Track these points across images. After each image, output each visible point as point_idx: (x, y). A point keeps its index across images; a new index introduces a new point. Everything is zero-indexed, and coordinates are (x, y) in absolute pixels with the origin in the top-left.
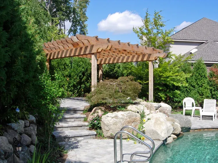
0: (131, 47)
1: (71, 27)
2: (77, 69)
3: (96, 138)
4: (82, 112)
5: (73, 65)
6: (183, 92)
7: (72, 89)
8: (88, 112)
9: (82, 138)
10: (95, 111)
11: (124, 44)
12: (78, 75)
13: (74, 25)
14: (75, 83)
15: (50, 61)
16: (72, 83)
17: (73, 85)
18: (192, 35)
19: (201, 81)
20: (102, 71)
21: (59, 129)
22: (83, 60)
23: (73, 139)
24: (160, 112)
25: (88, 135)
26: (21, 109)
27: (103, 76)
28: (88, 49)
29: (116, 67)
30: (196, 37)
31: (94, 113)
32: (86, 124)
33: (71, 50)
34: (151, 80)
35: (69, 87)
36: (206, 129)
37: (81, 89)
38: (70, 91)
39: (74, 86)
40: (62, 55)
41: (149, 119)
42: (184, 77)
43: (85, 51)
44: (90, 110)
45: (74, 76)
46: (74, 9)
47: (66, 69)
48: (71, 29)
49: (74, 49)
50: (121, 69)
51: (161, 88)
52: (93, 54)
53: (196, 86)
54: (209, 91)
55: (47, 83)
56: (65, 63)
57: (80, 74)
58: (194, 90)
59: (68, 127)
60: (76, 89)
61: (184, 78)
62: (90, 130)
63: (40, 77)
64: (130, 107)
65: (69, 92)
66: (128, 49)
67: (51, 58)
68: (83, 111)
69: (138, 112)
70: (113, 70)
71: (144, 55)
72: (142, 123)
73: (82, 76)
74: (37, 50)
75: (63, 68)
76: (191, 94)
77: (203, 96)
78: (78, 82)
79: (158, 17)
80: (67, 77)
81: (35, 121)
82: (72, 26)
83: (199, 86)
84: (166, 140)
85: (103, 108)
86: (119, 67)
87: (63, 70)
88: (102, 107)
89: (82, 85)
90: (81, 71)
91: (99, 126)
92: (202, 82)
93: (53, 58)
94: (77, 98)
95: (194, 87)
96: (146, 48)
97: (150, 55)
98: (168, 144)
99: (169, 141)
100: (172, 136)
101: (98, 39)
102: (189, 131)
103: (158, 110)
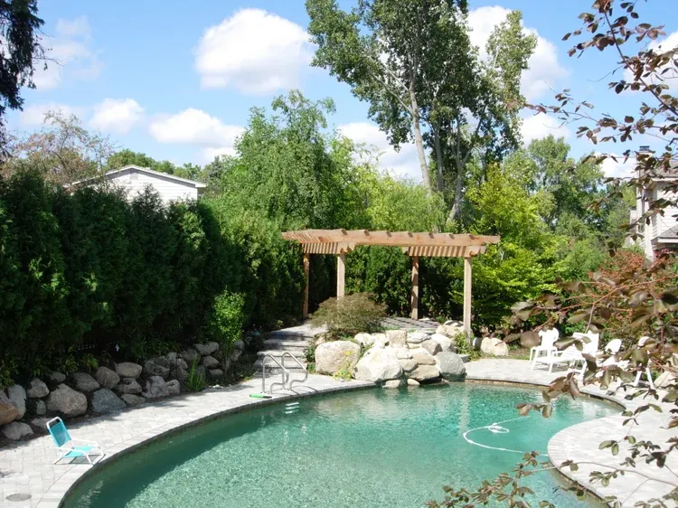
0: (416, 238)
11: (401, 235)
20: (418, 269)
23: (276, 370)
25: (296, 368)
28: (335, 247)
41: (369, 354)
43: (333, 249)
48: (477, 133)
49: (323, 243)
59: (279, 357)
66: (412, 242)
69: (362, 344)
82: (479, 126)
84: (383, 382)
89: (382, 295)
96: (452, 237)
97: (465, 248)
98: (387, 388)
99: (389, 384)
100: (410, 381)
101: (345, 234)
102: (463, 381)
103: (420, 345)
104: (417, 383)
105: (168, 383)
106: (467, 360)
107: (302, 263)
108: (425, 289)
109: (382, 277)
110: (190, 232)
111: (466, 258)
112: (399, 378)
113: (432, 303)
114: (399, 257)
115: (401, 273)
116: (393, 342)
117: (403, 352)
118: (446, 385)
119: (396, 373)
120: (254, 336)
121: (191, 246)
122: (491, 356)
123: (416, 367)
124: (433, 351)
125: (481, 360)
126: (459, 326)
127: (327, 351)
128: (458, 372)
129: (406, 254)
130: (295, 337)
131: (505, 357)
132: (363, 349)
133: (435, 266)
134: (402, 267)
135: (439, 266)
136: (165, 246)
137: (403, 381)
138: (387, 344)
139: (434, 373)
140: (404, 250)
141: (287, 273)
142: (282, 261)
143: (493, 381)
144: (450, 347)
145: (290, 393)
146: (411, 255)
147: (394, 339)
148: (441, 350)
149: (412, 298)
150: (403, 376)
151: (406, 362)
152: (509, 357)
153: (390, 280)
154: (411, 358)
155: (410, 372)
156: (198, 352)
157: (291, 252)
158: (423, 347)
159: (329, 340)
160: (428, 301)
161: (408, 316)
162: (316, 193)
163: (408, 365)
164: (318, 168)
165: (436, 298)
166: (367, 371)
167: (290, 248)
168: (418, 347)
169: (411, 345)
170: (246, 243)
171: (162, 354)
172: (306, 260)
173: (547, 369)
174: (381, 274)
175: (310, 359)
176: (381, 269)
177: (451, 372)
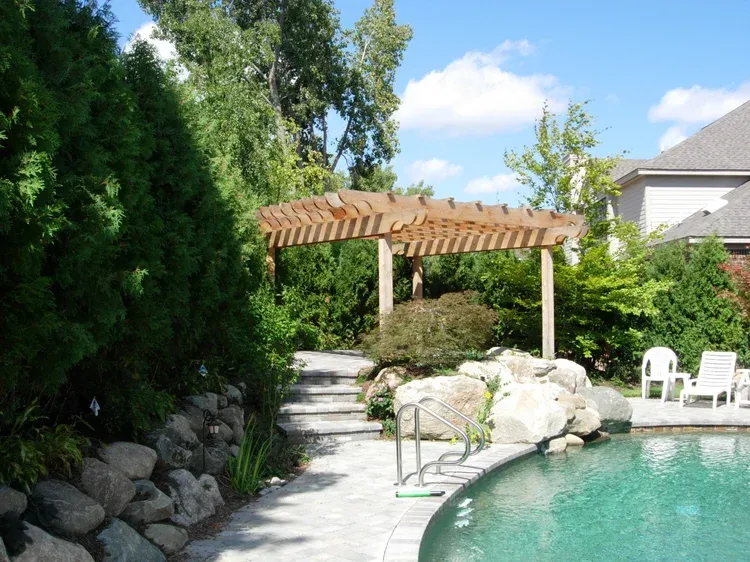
0: (487, 213)
1: (346, 132)
2: (351, 272)
3: (382, 438)
4: (353, 381)
5: (341, 259)
6: (660, 332)
7: (338, 327)
8: (368, 380)
9: (348, 438)
10: (383, 376)
11: (467, 207)
12: (355, 288)
13: (355, 128)
14: (346, 309)
15: (277, 252)
16: (339, 310)
17: (342, 316)
18: (717, 153)
19: (715, 299)
20: (424, 277)
21: (296, 418)
22: (369, 245)
23: (326, 439)
24: (551, 381)
25: (363, 432)
26: (210, 368)
27: (424, 289)
28: (371, 224)
29: (461, 262)
30: (727, 160)
31: (380, 381)
32: (361, 406)
33: (330, 225)
34: (547, 301)
35: (331, 320)
37: (365, 327)
38: (335, 332)
39: (344, 318)
40: (306, 238)
41: (506, 395)
42: (652, 290)
43: (363, 229)
44: (372, 375)
45: (344, 291)
46: (356, 75)
47: (322, 271)
48: (345, 139)
49: (336, 222)
50: (476, 268)
51: (583, 322)
52: (382, 236)
53: (699, 314)
54: (740, 328)
55: (266, 309)
56: (320, 256)
57: (361, 285)
58: (692, 326)
59: (317, 414)
60: (349, 327)
61: (651, 293)
62: (369, 420)
63: (251, 297)
64: (467, 367)
65: (330, 335)
66: (481, 218)
67: (280, 244)
68: (355, 378)
69: (483, 379)
70: (455, 271)
71: (528, 232)
72: (490, 403)
73: (367, 290)
74: (242, 230)
75: (314, 267)
76: (682, 338)
77: (722, 345)
78: (356, 306)
79: (579, 119)
80: (324, 292)
81: (240, 398)
82: (348, 128)
83: (709, 313)
84: (545, 443)
85: (402, 370)
86: (471, 265)
87: (314, 273)
88: (400, 368)
90: (363, 278)
91: (388, 411)
92: (716, 302)
93: (285, 245)
94: (351, 351)
95: (692, 317)
96: (530, 214)
97: (543, 231)
98: (551, 453)
99: (553, 447)
100: (570, 438)
102: (628, 432)
104: (581, 441)
109: (363, 290)
111: (546, 248)
118: (607, 440)
130: (319, 377)
132: (489, 388)
143: (672, 426)
146: (409, 257)
153: (374, 293)
154: (556, 399)
155: (571, 421)
166: (515, 425)
168: (544, 382)
172: (270, 259)
175: (383, 413)
177: (616, 418)
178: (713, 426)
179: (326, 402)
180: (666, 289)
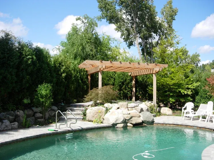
3: (83, 121)
15: (91, 75)
20: (135, 81)
36: (168, 124)
48: (158, 42)
69: (107, 108)
71: (151, 69)
82: (159, 39)
89: (121, 92)
96: (148, 65)
98: (117, 127)
99: (118, 126)
100: (128, 124)
101: (102, 62)
102: (153, 124)
103: (134, 109)
104: (132, 125)
105: (12, 124)
106: (155, 116)
107: (87, 78)
108: (138, 89)
109: (121, 85)
110: (27, 56)
111: (154, 73)
112: (123, 123)
113: (141, 95)
114: (128, 77)
115: (128, 83)
116: (121, 107)
117: (126, 111)
118: (145, 126)
119: (122, 120)
120: (61, 105)
121: (27, 62)
122: (165, 115)
123: (131, 118)
124: (139, 111)
125: (161, 116)
126: (152, 102)
127: (92, 111)
128: (151, 120)
129: (130, 75)
130: (80, 106)
131: (171, 115)
132: (107, 110)
133: (142, 80)
134: (129, 81)
135: (143, 80)
136: (12, 60)
137: (125, 124)
138: (118, 108)
139: (140, 120)
140: (129, 74)
141: (80, 81)
142: (78, 76)
143: (167, 124)
144: (147, 110)
145: (70, 129)
146: (132, 76)
147: (122, 106)
148: (143, 111)
149: (133, 93)
150: (125, 122)
151: (126, 115)
152: (173, 115)
153: (124, 86)
154: (129, 114)
155: (128, 120)
156: (33, 111)
157: (82, 73)
158: (135, 110)
159: (93, 106)
160: (139, 94)
161: (131, 100)
162: (95, 52)
163: (127, 117)
164: (95, 43)
165: (142, 93)
166: (108, 120)
167: (82, 72)
168: (133, 110)
169: (129, 109)
170: (59, 66)
171: (12, 110)
172: (89, 77)
173: (190, 120)
174: (120, 84)
175: (85, 115)
176: (120, 82)
177: (147, 120)
178: (179, 125)
179: (77, 112)
180: (198, 85)
